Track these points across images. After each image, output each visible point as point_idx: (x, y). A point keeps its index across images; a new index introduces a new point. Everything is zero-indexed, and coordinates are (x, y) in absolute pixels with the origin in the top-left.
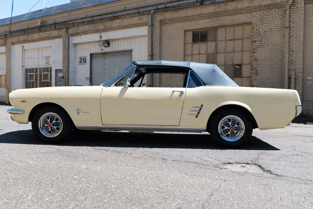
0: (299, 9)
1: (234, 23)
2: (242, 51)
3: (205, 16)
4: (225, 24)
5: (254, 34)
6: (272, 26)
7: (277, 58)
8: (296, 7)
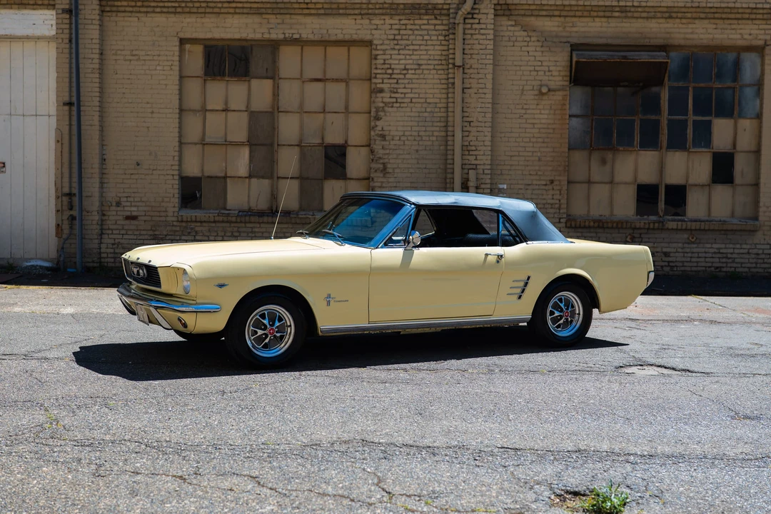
0: (484, 26)
1: (327, 38)
2: (347, 110)
3: (247, 8)
4: (303, 36)
5: (379, 71)
6: (422, 57)
7: (433, 136)
8: (477, 21)
